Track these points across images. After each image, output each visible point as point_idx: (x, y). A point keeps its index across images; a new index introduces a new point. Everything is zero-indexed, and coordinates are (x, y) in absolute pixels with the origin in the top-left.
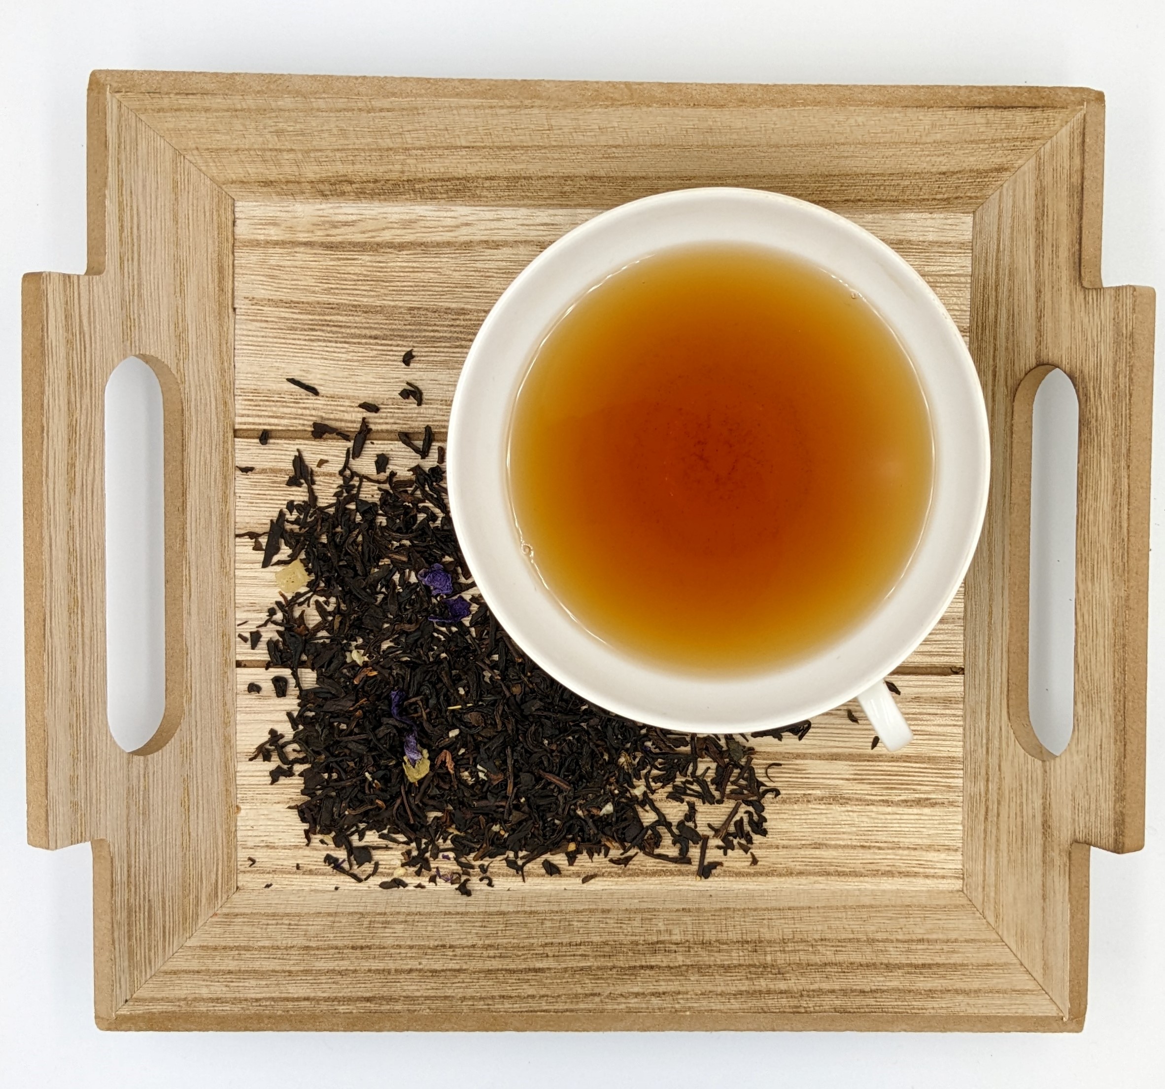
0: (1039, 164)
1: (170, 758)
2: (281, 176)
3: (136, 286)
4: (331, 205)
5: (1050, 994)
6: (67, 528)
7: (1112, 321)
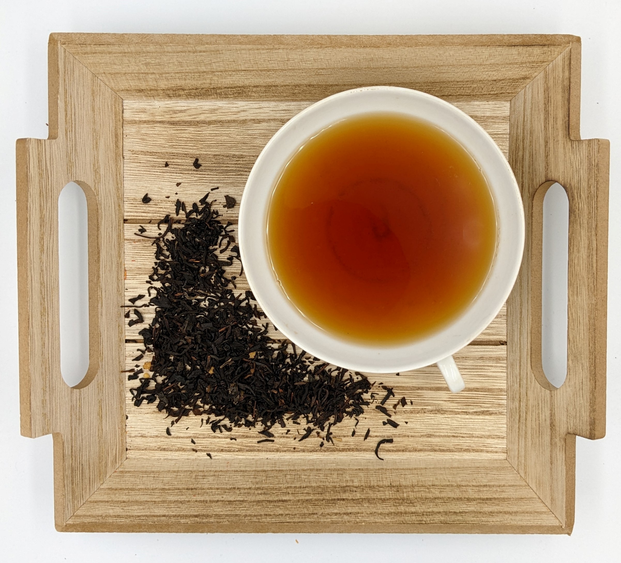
0: (546, 75)
1: (92, 390)
2: (147, 87)
3: (74, 145)
4: (174, 102)
5: (555, 514)
6: (40, 271)
7: (587, 157)
